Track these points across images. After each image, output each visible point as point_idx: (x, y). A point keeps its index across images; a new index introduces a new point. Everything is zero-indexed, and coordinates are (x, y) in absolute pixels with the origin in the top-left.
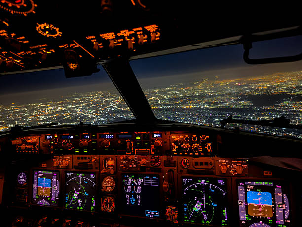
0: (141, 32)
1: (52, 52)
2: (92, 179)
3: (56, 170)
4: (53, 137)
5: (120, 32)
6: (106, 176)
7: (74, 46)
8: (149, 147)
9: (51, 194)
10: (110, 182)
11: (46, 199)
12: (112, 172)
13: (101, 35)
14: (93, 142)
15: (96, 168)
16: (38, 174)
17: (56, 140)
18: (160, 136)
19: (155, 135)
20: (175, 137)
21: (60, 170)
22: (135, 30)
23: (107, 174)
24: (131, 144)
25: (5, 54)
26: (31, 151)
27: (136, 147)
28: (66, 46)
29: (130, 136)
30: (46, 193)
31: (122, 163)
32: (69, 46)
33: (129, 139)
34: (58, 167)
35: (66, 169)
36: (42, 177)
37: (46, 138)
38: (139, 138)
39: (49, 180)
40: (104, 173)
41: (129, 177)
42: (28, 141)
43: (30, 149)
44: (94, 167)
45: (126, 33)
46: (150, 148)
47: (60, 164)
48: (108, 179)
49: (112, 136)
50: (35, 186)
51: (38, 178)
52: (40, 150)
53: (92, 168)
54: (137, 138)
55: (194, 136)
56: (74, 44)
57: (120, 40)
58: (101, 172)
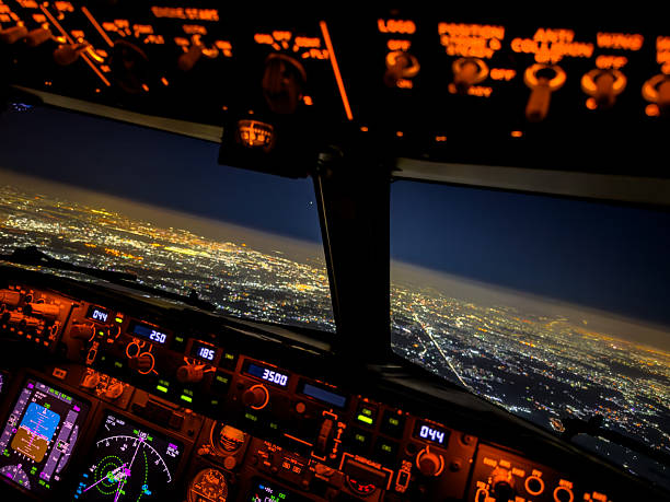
0: (619, 62)
1: (221, 51)
2: (168, 458)
3: (84, 399)
4: (111, 319)
5: (531, 38)
6: (207, 467)
7: (308, 49)
8: (392, 461)
9: (45, 459)
10: (213, 486)
11: (27, 466)
12: (230, 462)
13: (443, 28)
14: (219, 378)
15: (191, 434)
16: (34, 391)
17: (114, 331)
18: (441, 437)
19: (425, 431)
20: (493, 463)
21: (95, 402)
22: (604, 40)
23: (212, 462)
24: (335, 427)
25: (66, 13)
26: (35, 335)
27: (349, 443)
28: (279, 43)
29: (340, 401)
30: (33, 451)
31: (265, 449)
32: (292, 43)
33: (336, 409)
34: (92, 391)
35: (112, 406)
36: (41, 402)
37: (90, 313)
38: (369, 421)
39: (56, 417)
40: (206, 456)
41: (269, 495)
42: (36, 307)
43: (32, 329)
44: (186, 428)
45: (551, 45)
46: (396, 468)
47: (100, 386)
48: (211, 477)
49: (281, 379)
50: (13, 421)
51: (29, 402)
52: (60, 343)
53: (178, 429)
54: (361, 418)
55: (565, 484)
56: (315, 42)
57: (497, 74)
58: (201, 451)
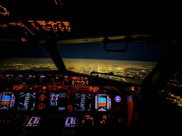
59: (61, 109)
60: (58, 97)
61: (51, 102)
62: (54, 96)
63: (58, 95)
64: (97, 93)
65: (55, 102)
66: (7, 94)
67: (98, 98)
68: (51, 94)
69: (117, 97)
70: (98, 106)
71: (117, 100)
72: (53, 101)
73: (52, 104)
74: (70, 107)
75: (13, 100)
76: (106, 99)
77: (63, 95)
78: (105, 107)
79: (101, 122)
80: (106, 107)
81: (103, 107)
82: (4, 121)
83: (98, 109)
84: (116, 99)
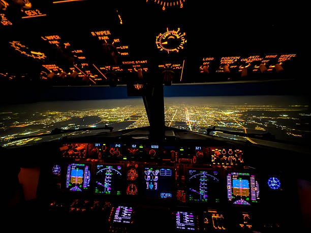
59: (165, 195)
60: (158, 175)
61: (147, 183)
62: (151, 173)
63: (157, 171)
64: (229, 171)
65: (153, 184)
66: (77, 167)
67: (232, 180)
68: (147, 170)
69: (272, 180)
70: (233, 195)
71: (273, 185)
72: (149, 182)
73: (149, 186)
74: (181, 193)
75: (88, 177)
76: (250, 182)
77: (167, 172)
78: (247, 197)
79: (242, 225)
80: (250, 196)
81: (244, 198)
82: (77, 209)
83: (233, 200)
84: (270, 183)
